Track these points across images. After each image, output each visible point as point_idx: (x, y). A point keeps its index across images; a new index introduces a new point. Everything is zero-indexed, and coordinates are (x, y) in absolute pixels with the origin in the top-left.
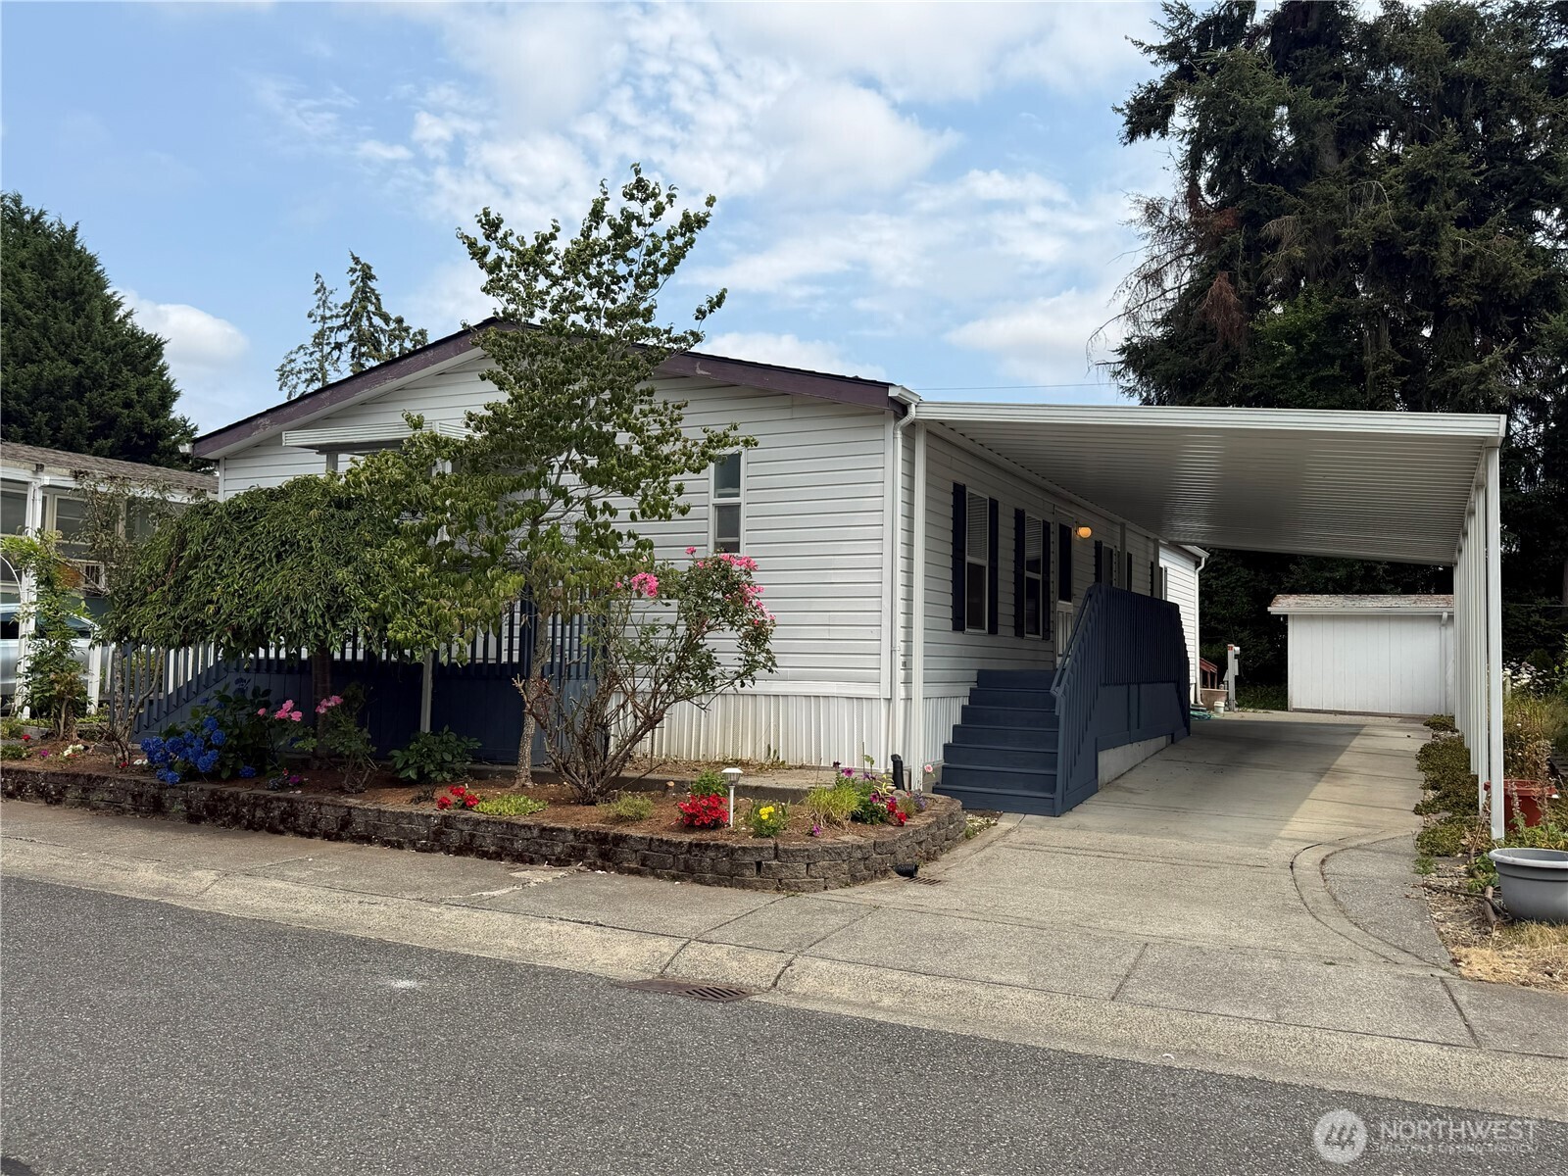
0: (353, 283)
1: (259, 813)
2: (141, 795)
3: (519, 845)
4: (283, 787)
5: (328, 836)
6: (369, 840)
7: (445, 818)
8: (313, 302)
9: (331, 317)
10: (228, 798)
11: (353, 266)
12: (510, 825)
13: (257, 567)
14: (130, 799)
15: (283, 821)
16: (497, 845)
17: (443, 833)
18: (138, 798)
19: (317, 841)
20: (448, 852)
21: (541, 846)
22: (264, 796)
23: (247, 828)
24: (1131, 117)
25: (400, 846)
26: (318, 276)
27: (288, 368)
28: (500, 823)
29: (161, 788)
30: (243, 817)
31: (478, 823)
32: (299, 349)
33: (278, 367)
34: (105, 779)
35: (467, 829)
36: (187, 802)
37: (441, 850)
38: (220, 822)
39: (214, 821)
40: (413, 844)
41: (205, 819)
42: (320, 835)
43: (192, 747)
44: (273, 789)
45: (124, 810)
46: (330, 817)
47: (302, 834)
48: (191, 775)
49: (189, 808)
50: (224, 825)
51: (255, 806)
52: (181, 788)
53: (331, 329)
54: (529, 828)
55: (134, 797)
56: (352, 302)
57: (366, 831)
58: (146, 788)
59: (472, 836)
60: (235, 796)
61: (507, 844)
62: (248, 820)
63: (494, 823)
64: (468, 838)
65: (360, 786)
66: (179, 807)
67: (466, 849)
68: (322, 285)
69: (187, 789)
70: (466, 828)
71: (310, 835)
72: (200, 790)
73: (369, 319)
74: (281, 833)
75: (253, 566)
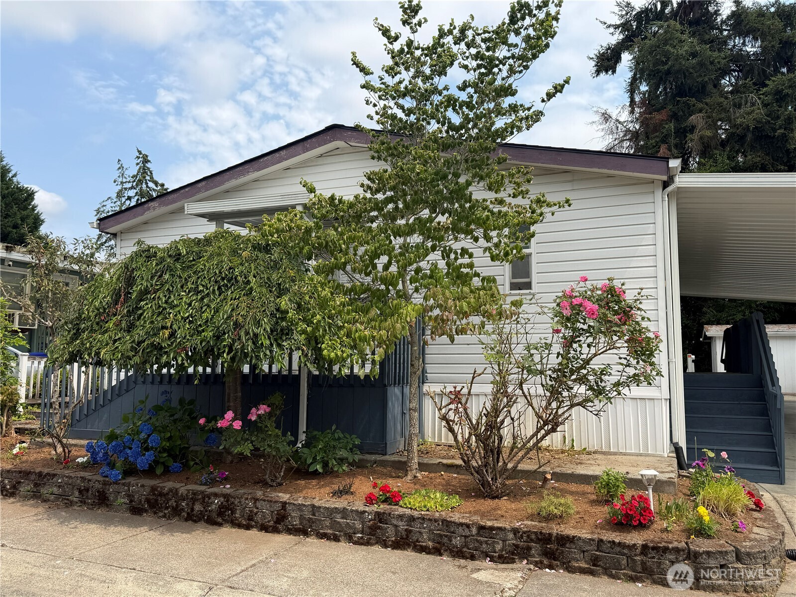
0: (138, 164)
1: (198, 507)
2: (87, 490)
3: (457, 541)
4: (213, 482)
5: (264, 528)
6: (305, 533)
7: (378, 514)
8: (117, 173)
9: (126, 182)
10: (167, 494)
11: (138, 155)
12: (446, 523)
13: (202, 299)
14: (77, 493)
15: (220, 514)
16: (433, 541)
17: (379, 528)
18: (84, 493)
19: (254, 533)
20: (385, 546)
21: (481, 543)
22: (202, 492)
23: (186, 520)
24: (598, 63)
25: (336, 539)
26: (119, 160)
27: (102, 209)
28: (436, 521)
29: (105, 484)
30: (183, 510)
31: (412, 519)
32: (108, 199)
33: (96, 209)
34: (54, 475)
35: (402, 525)
36: (130, 496)
37: (377, 543)
38: (161, 514)
39: (155, 513)
40: (350, 538)
41: (146, 511)
42: (256, 527)
43: (131, 448)
44: (205, 484)
45: (71, 502)
46: (266, 512)
47: (240, 526)
48: (130, 471)
49: (131, 501)
50: (164, 516)
51: (194, 500)
52: (124, 484)
53: (126, 189)
54: (468, 526)
55: (80, 492)
56: (137, 174)
57: (301, 524)
58: (91, 484)
59: (408, 532)
60: (175, 492)
61: (445, 540)
62: (188, 514)
63: (430, 520)
64: (404, 533)
65: (279, 480)
66: (122, 501)
67: (401, 543)
68: (121, 165)
69: (129, 485)
70: (400, 523)
71: (248, 527)
72: (141, 486)
73: (147, 183)
74: (220, 525)
75: (199, 297)
